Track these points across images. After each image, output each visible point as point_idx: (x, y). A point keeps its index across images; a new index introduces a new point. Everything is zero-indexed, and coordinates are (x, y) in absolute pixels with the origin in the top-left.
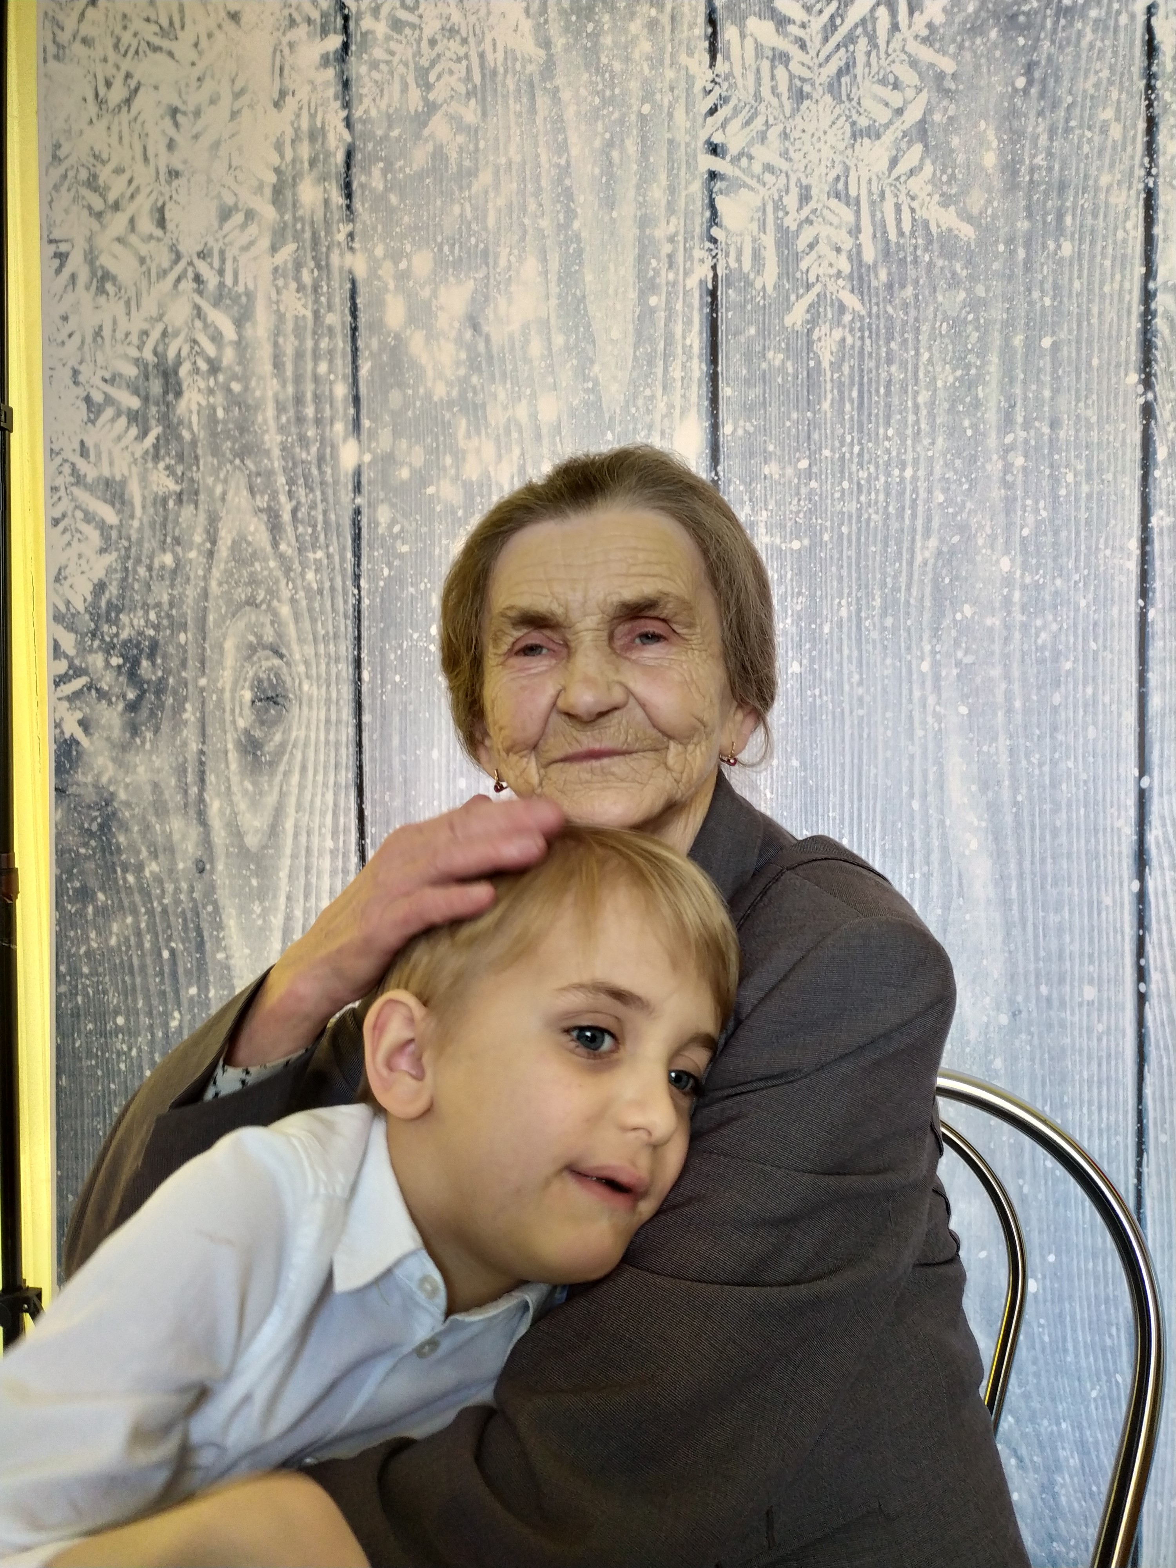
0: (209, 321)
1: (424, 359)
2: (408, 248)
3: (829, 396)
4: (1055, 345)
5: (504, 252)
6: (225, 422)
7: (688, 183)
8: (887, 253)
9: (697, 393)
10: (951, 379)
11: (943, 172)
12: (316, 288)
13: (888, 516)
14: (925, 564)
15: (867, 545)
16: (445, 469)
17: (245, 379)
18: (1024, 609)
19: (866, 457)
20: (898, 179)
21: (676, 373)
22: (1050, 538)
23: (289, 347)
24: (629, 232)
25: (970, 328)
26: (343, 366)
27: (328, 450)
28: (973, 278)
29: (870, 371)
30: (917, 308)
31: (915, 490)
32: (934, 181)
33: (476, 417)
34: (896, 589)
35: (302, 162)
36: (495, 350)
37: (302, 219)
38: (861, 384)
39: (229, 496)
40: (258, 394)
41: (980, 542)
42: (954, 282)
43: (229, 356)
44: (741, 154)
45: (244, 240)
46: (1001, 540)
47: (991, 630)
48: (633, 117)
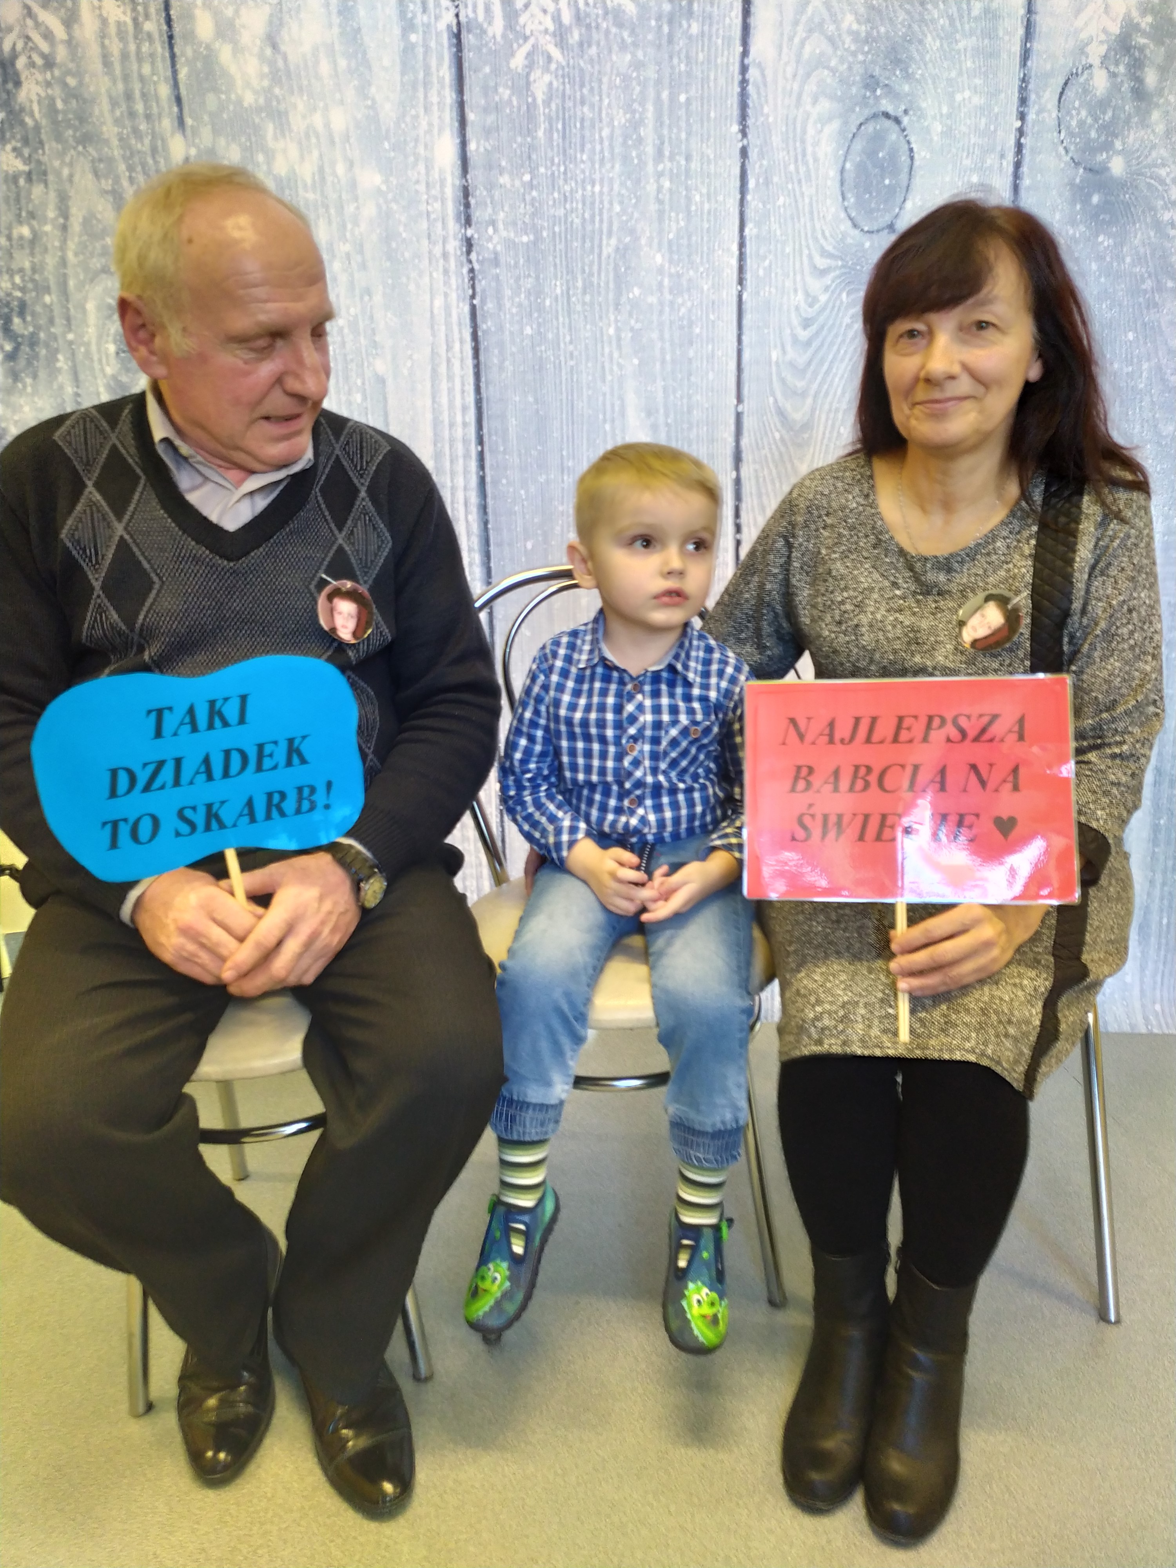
0: (39, 20)
1: (233, 69)
3: (543, 126)
4: (688, 99)
6: (64, 112)
8: (578, 19)
9: (449, 116)
10: (623, 121)
13: (584, 219)
14: (609, 257)
15: (572, 241)
16: (258, 165)
17: (79, 75)
18: (671, 292)
19: (569, 175)
21: (434, 99)
22: (684, 242)
23: (115, 48)
25: (634, 83)
26: (164, 69)
27: (159, 143)
28: (635, 45)
29: (569, 110)
30: (600, 63)
31: (601, 202)
33: (281, 123)
34: (591, 274)
36: (291, 66)
38: (564, 119)
39: (76, 178)
40: (92, 89)
41: (643, 241)
42: (623, 46)
43: (61, 53)
46: (656, 241)
47: (651, 305)
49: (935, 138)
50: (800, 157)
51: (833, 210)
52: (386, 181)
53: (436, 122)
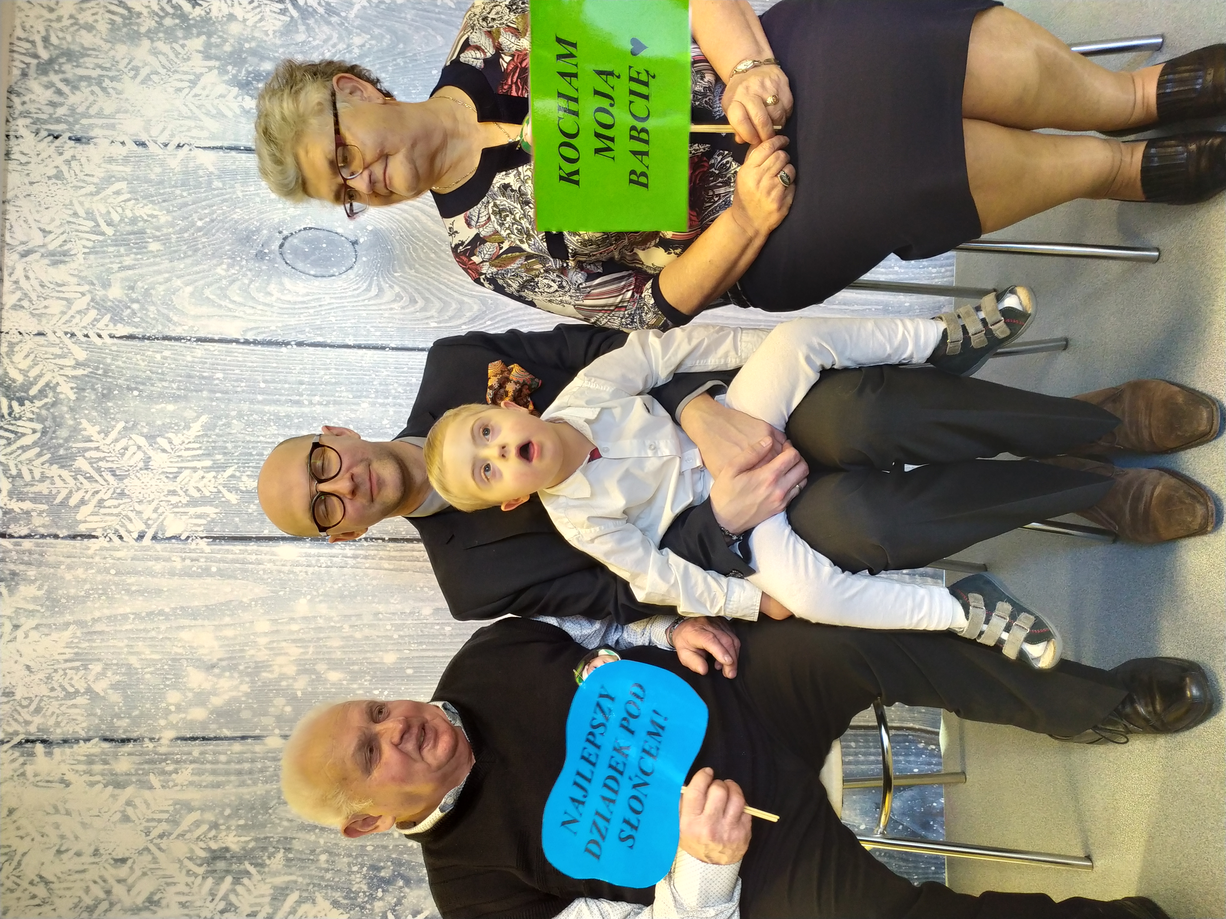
0: (187, 829)
1: (226, 697)
2: (164, 705)
5: (176, 650)
6: (247, 819)
7: (156, 551)
8: (209, 455)
9: (265, 548)
10: (275, 427)
11: (173, 428)
12: (177, 762)
16: (288, 686)
17: (223, 807)
18: (387, 398)
20: (172, 449)
21: (254, 557)
22: (355, 386)
23: (209, 778)
24: (176, 582)
25: (251, 418)
26: (223, 746)
27: (270, 755)
28: (227, 417)
30: (237, 442)
32: (176, 433)
33: (262, 667)
35: (104, 770)
36: (227, 656)
37: (137, 770)
39: (289, 816)
40: (233, 798)
41: (353, 416)
42: (228, 425)
43: (210, 816)
44: (146, 524)
45: (142, 807)
46: (354, 407)
47: (395, 412)
48: (116, 578)
49: (298, 212)
50: (305, 306)
51: (340, 283)
52: (305, 595)
53: (268, 557)
